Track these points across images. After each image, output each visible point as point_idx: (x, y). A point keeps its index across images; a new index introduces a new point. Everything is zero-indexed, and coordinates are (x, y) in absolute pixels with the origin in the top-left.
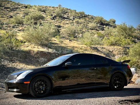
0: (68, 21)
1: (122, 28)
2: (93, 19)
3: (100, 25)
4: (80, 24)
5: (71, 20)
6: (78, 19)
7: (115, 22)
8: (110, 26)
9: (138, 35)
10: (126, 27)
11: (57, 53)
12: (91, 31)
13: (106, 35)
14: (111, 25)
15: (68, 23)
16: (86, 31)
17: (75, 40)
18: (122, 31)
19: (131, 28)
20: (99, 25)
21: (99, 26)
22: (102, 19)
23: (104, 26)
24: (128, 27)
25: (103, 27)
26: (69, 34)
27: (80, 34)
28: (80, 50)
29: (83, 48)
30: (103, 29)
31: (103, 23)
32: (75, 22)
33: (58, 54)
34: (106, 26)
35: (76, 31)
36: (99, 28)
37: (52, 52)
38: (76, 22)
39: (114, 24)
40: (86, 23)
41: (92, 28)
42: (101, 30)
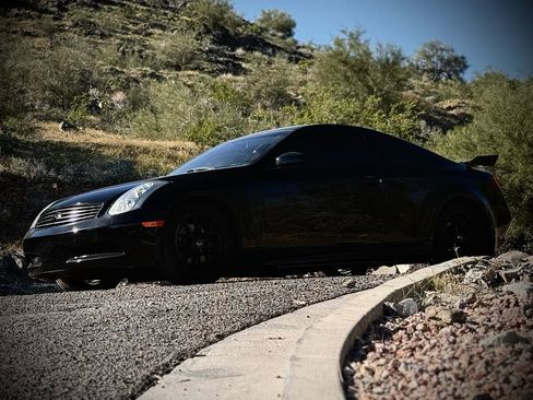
0: (30, 17)
1: (345, 63)
2: (173, 10)
3: (214, 42)
4: (103, 36)
5: (47, 12)
6: (84, 11)
7: (294, 30)
8: (270, 51)
9: (427, 99)
10: (368, 54)
11: (55, 180)
12: (173, 73)
13: (258, 97)
14: (273, 46)
15: (31, 30)
16: (144, 76)
17: (93, 127)
18: (347, 79)
19: (394, 63)
20: (207, 44)
21: (211, 51)
22: (222, 12)
23: (240, 51)
24: (375, 55)
25: (234, 57)
26: (53, 89)
27: (112, 92)
28: (166, 163)
29: (180, 153)
30: (234, 65)
31: (231, 30)
32: (69, 23)
33: (60, 183)
34: (247, 50)
35: (91, 73)
36: (210, 61)
37: (28, 171)
38: (76, 25)
39: (289, 40)
40: (136, 32)
41: (174, 61)
42: (222, 71)
